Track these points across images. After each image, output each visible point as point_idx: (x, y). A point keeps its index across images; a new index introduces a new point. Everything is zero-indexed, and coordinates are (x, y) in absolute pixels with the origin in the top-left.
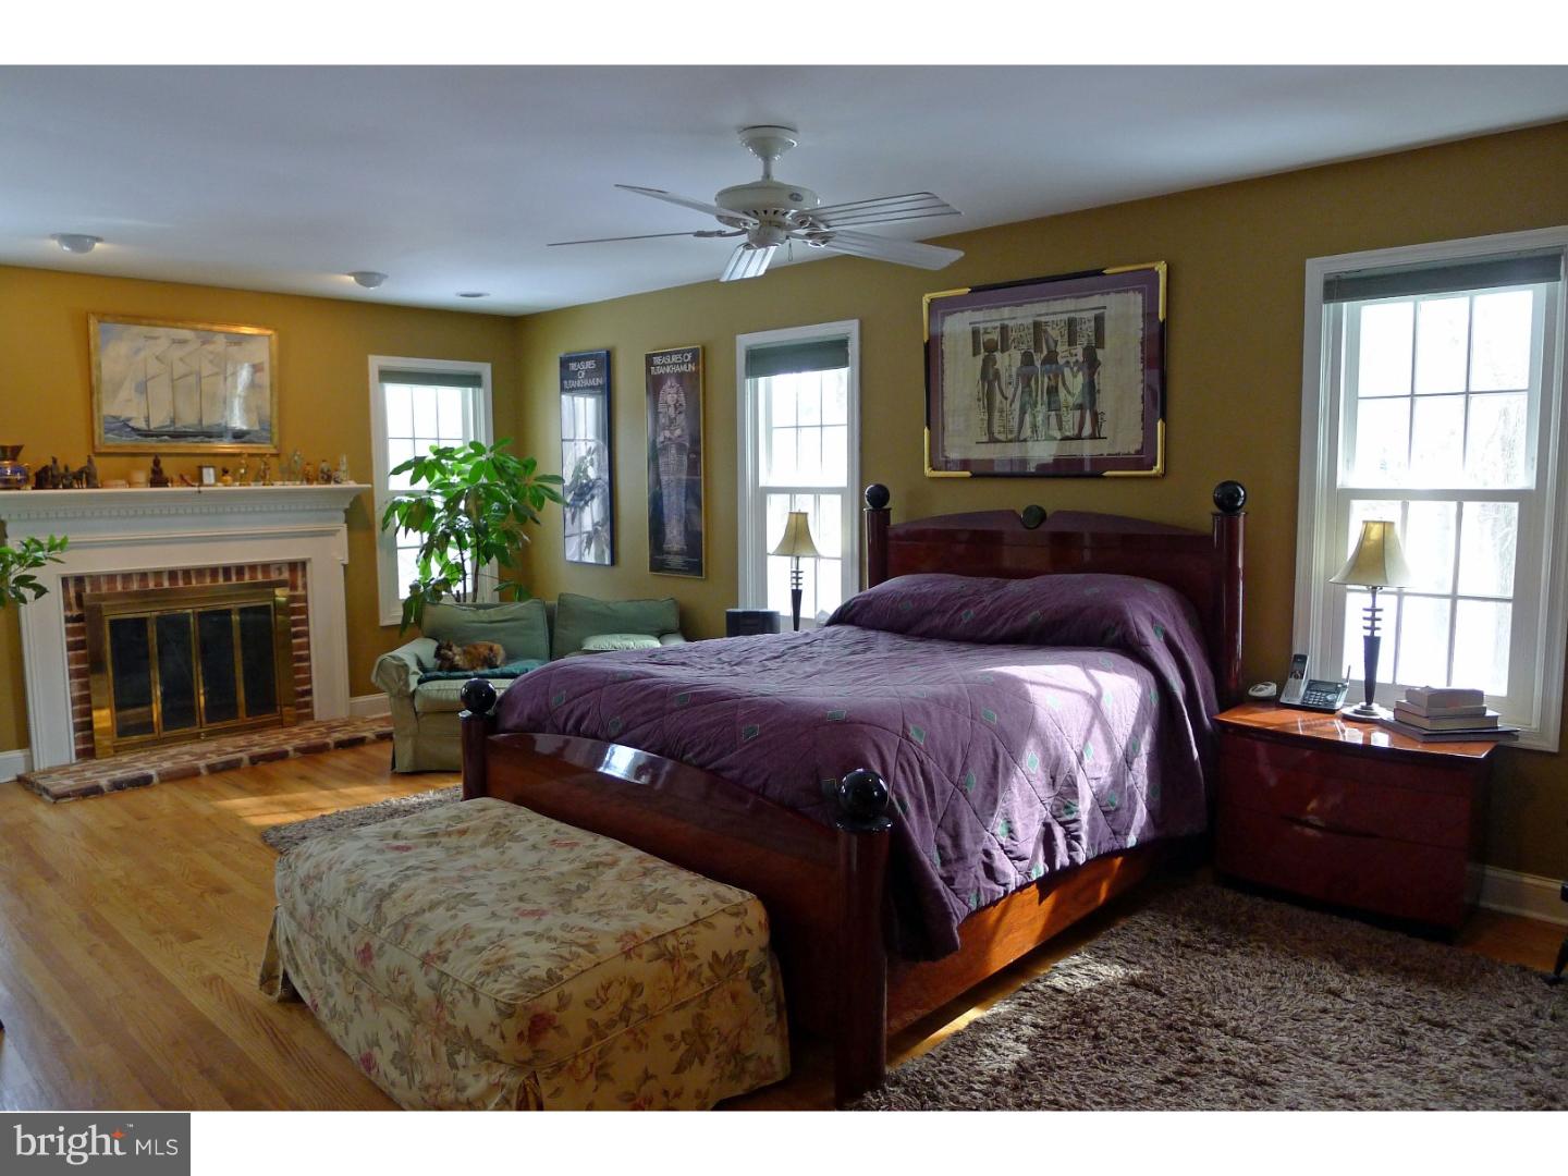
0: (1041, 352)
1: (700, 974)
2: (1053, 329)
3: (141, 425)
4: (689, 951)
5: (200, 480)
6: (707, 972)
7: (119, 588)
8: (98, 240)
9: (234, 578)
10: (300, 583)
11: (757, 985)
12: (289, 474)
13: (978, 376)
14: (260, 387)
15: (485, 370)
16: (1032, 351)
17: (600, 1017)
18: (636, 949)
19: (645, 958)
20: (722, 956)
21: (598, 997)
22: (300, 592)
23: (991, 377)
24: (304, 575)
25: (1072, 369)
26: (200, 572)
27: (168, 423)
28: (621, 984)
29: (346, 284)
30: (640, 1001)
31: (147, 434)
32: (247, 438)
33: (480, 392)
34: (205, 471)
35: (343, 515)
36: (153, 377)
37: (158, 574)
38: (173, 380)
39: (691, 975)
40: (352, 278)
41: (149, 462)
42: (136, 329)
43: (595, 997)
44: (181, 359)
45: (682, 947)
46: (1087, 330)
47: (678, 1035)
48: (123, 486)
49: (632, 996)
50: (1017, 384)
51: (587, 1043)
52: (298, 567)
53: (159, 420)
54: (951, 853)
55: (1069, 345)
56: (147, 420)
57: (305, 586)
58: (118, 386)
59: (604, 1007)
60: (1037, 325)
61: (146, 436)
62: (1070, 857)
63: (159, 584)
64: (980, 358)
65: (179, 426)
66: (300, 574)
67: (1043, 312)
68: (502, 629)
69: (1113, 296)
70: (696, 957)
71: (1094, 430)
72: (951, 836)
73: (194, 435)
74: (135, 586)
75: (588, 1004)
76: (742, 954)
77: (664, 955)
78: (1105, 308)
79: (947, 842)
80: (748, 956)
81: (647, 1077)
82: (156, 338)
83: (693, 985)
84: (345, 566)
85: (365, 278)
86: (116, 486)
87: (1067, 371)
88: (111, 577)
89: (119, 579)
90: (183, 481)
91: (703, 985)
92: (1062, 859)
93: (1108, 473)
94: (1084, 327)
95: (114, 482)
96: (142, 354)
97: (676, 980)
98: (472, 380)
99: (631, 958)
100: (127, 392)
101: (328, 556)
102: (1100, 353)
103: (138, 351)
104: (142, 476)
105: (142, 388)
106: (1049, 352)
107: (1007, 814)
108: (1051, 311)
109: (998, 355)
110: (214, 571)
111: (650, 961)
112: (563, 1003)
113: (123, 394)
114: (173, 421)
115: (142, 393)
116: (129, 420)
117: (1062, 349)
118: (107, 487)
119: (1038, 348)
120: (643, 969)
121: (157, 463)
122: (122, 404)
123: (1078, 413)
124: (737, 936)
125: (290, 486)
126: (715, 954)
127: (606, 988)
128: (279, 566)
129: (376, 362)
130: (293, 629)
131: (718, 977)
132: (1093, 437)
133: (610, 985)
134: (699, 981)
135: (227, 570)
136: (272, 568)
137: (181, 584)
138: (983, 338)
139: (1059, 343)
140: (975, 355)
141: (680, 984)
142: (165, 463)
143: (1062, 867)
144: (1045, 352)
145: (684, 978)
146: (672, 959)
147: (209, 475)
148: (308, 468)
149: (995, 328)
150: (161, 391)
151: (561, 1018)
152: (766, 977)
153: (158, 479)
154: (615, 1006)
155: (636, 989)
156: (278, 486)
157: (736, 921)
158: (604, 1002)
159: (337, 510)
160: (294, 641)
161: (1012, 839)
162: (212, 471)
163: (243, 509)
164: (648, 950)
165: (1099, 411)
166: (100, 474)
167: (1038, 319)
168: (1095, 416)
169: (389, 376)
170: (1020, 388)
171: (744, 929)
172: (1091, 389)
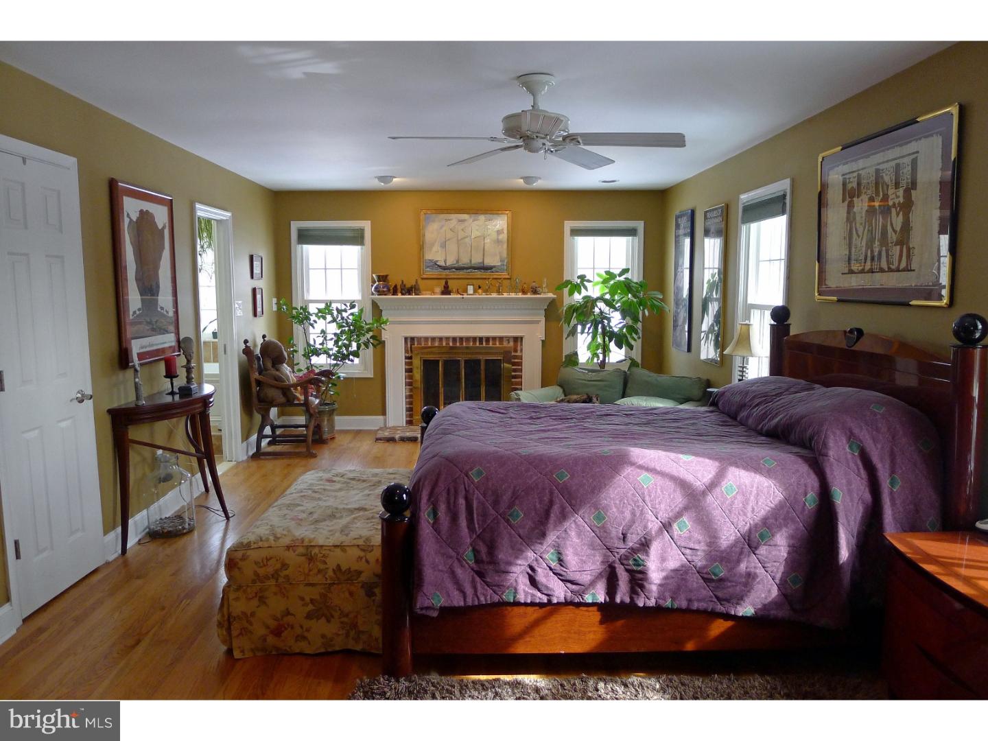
0: (879, 196)
1: (326, 573)
2: (887, 175)
3: (442, 264)
4: (323, 559)
5: (466, 291)
6: (330, 573)
7: (430, 344)
8: (395, 177)
9: (484, 343)
10: (519, 348)
11: (370, 594)
12: (513, 289)
13: (845, 220)
14: (501, 242)
15: (640, 225)
16: (874, 195)
17: (261, 572)
18: (294, 548)
19: (297, 553)
20: (344, 568)
21: (262, 561)
22: (519, 354)
23: (852, 219)
24: (521, 345)
25: (896, 210)
26: (468, 339)
27: (455, 262)
28: (277, 560)
29: (520, 183)
30: (285, 573)
31: (445, 268)
32: (494, 269)
33: (636, 239)
34: (469, 286)
35: (544, 312)
36: (449, 240)
37: (447, 338)
38: (458, 241)
39: (319, 571)
40: (522, 180)
41: (443, 282)
42: (442, 216)
43: (261, 561)
44: (463, 230)
45: (320, 555)
46: (906, 172)
47: (307, 599)
48: (429, 294)
49: (281, 569)
50: (865, 223)
51: (254, 582)
52: (518, 340)
53: (451, 261)
54: (484, 557)
55: (896, 189)
56: (445, 261)
57: (521, 350)
58: (432, 245)
59: (264, 568)
60: (877, 171)
61: (445, 269)
62: (632, 598)
63: (448, 344)
64: (846, 203)
65: (461, 264)
66: (519, 344)
67: (881, 161)
68: (595, 385)
69: (923, 140)
70: (326, 564)
71: (907, 265)
72: (487, 546)
73: (467, 268)
74: (437, 344)
75: (256, 563)
76: (359, 573)
77: (307, 555)
78: (917, 152)
79: (483, 549)
80: (363, 575)
81: (288, 613)
82: (450, 220)
83: (320, 576)
84: (542, 341)
85: (527, 179)
86: (426, 294)
87: (893, 210)
88: (426, 339)
89: (430, 340)
90: (458, 293)
91: (326, 579)
92: (622, 596)
93: (913, 303)
94: (905, 171)
95: (424, 293)
96: (444, 228)
97: (310, 571)
98: (631, 232)
99: (289, 550)
100: (436, 248)
101: (533, 335)
102: (913, 192)
103: (441, 228)
104: (438, 290)
105: (444, 245)
106: (884, 195)
107: (558, 547)
108: (885, 160)
109: (855, 199)
110: (474, 339)
111: (298, 555)
112: (244, 558)
113: (435, 249)
114: (458, 262)
115: (443, 248)
116: (437, 261)
117: (891, 192)
118: (423, 294)
119: (877, 194)
120: (292, 558)
121: (446, 283)
122: (435, 254)
123: (898, 247)
124: (357, 561)
125: (513, 295)
126: (339, 566)
127: (268, 560)
128: (508, 338)
129: (569, 225)
130: (513, 374)
131: (338, 579)
132: (908, 269)
133: (271, 558)
134: (324, 576)
135: (481, 339)
136: (505, 339)
137: (458, 344)
138: (849, 186)
139: (890, 187)
140: (843, 202)
141: (311, 573)
142: (450, 282)
143: (622, 602)
144: (881, 196)
145: (315, 571)
146: (311, 559)
147: (470, 289)
148: (525, 286)
149: (854, 177)
150: (452, 247)
151: (241, 564)
152: (378, 591)
153: (446, 291)
154: (270, 570)
155: (285, 566)
156: (505, 295)
157: (362, 554)
158: (265, 566)
159: (540, 309)
160: (513, 380)
161: (562, 566)
162: (472, 287)
163: (496, 308)
164: (301, 550)
165: (911, 246)
166: (421, 287)
167: (878, 167)
168: (909, 250)
169: (576, 232)
170: (867, 227)
171: (364, 560)
172: (906, 227)
